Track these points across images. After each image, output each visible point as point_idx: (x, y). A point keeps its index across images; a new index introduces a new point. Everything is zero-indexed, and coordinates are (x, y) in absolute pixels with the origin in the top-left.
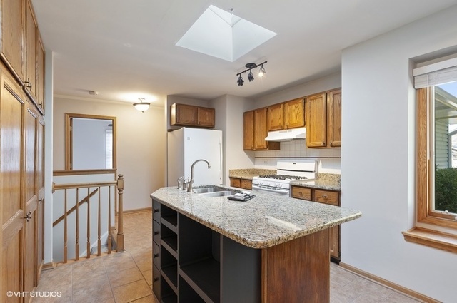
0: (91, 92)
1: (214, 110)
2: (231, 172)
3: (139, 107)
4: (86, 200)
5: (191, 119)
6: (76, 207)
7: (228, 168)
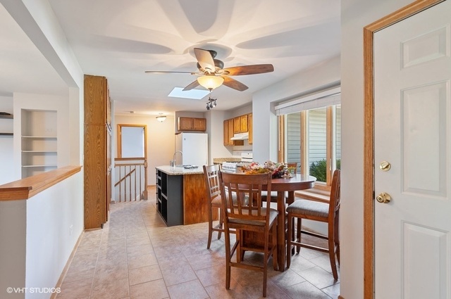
0: (132, 112)
1: (205, 119)
2: (214, 159)
3: (160, 119)
4: (129, 175)
5: (189, 127)
6: (124, 178)
7: (213, 157)
